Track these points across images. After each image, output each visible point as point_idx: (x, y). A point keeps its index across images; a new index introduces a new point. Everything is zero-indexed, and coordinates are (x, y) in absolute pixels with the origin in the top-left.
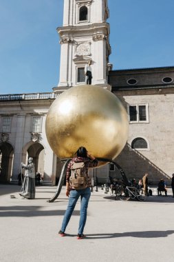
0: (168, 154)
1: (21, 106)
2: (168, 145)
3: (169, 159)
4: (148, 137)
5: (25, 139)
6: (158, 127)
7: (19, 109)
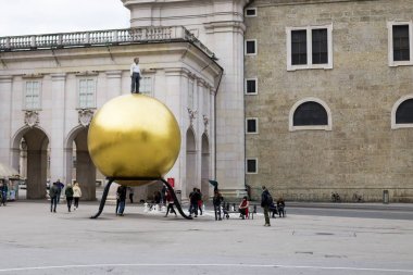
0: (370, 137)
1: (56, 59)
2: (373, 117)
3: (371, 147)
4: (331, 100)
5: (67, 121)
6: (351, 77)
7: (54, 64)
